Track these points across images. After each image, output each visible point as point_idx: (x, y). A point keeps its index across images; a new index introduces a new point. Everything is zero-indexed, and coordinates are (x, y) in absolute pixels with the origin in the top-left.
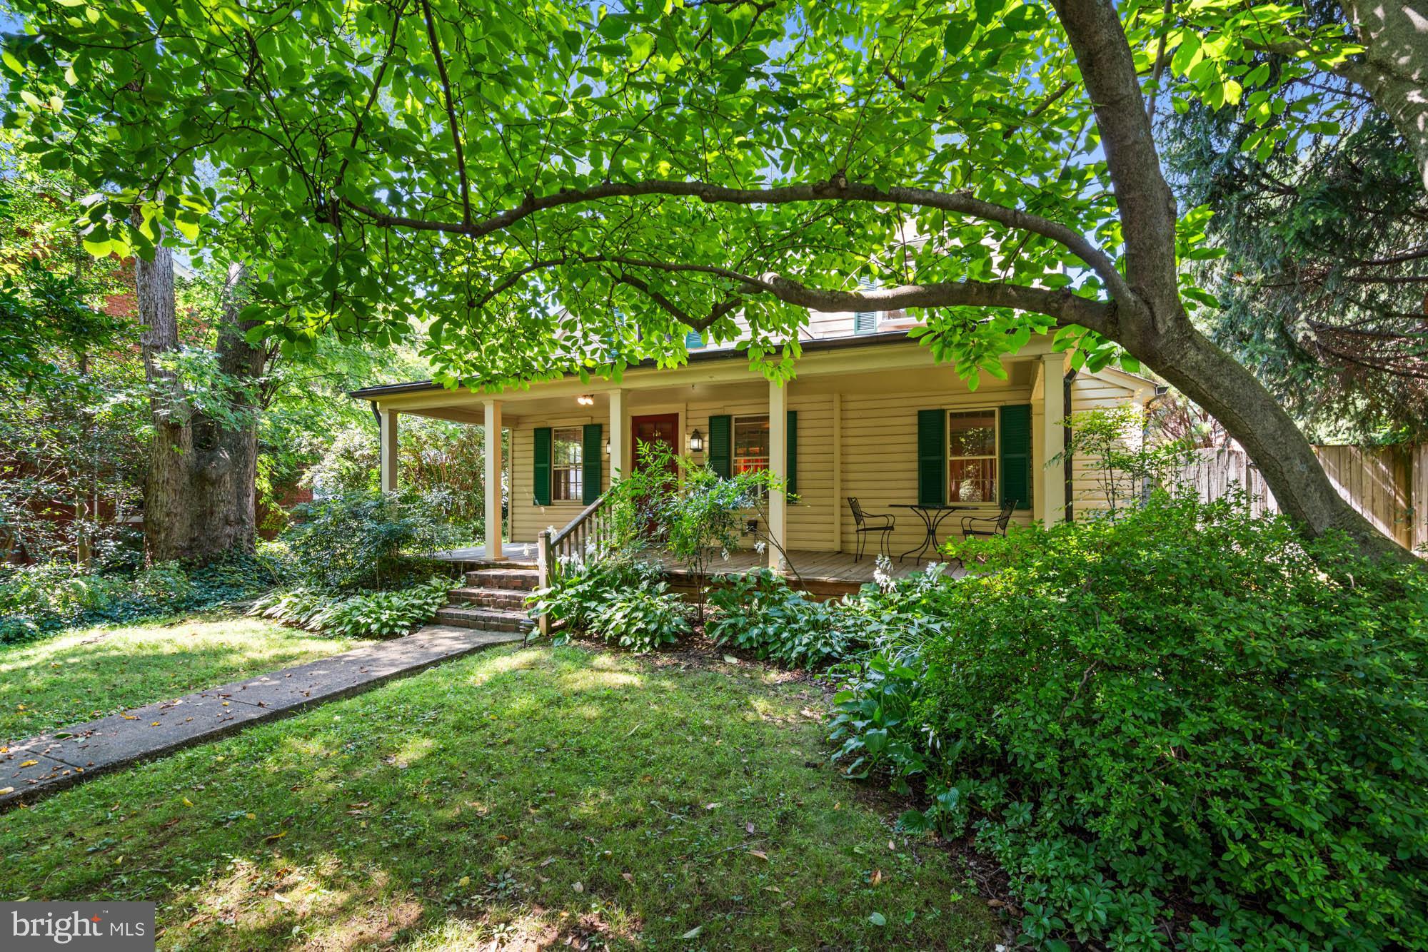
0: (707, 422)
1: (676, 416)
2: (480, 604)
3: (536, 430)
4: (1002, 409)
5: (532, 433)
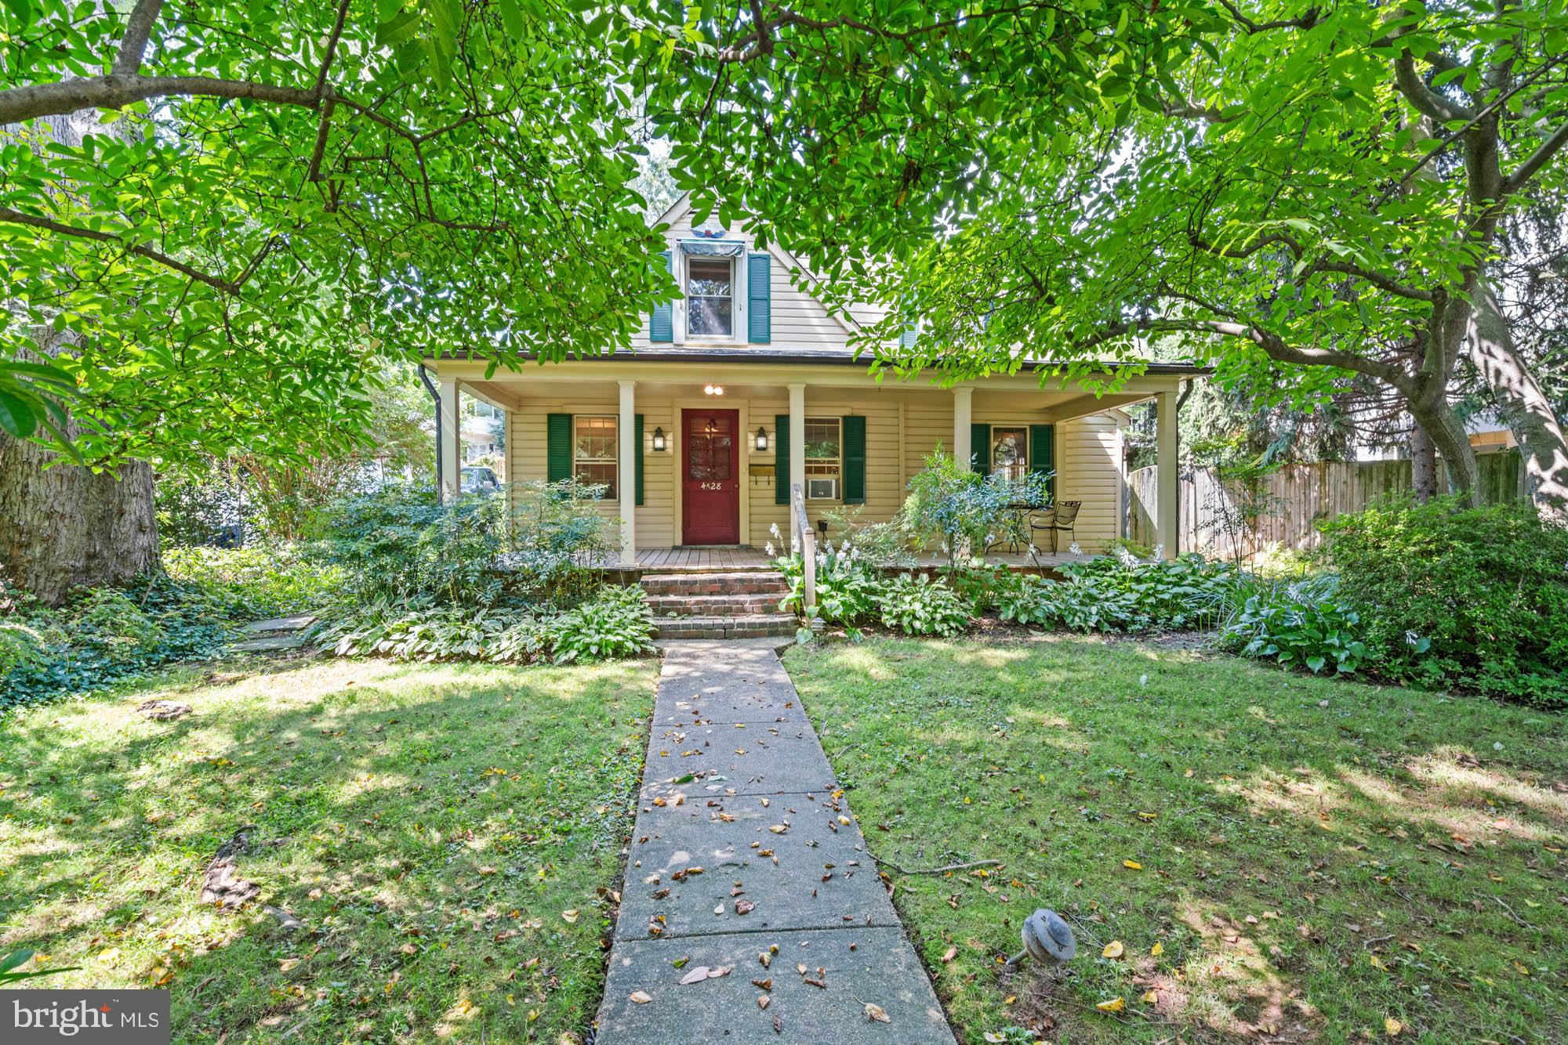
0: (772, 420)
1: (736, 412)
2: (689, 613)
3: (550, 416)
4: (1032, 427)
5: (545, 419)
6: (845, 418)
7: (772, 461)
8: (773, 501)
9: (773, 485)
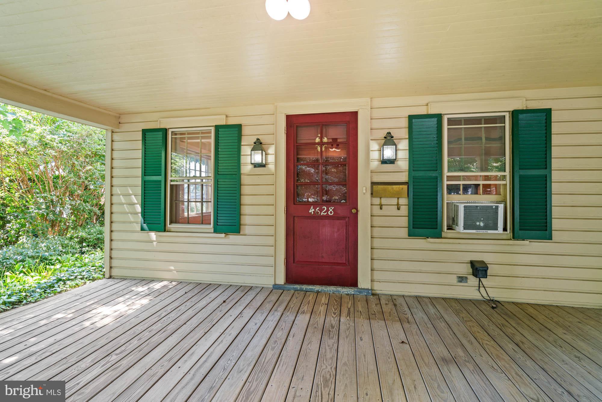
0: (404, 123)
1: (354, 115)
3: (145, 133)
5: (140, 136)
6: (515, 114)
7: (404, 177)
8: (404, 232)
9: (404, 210)
